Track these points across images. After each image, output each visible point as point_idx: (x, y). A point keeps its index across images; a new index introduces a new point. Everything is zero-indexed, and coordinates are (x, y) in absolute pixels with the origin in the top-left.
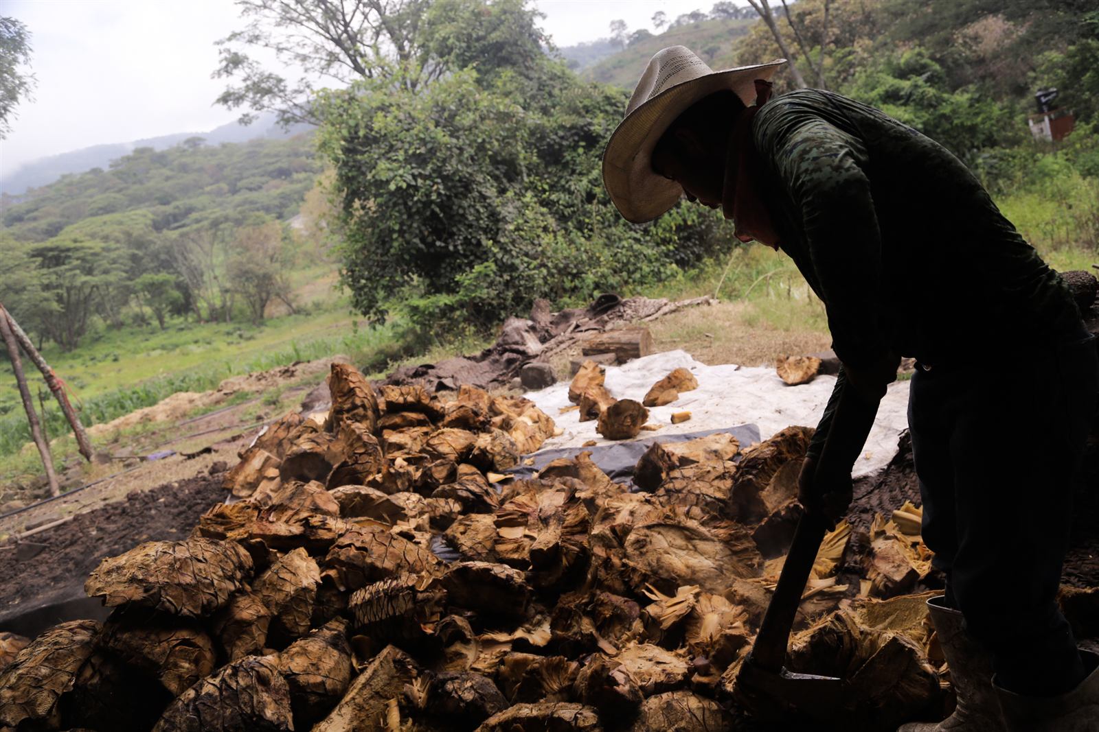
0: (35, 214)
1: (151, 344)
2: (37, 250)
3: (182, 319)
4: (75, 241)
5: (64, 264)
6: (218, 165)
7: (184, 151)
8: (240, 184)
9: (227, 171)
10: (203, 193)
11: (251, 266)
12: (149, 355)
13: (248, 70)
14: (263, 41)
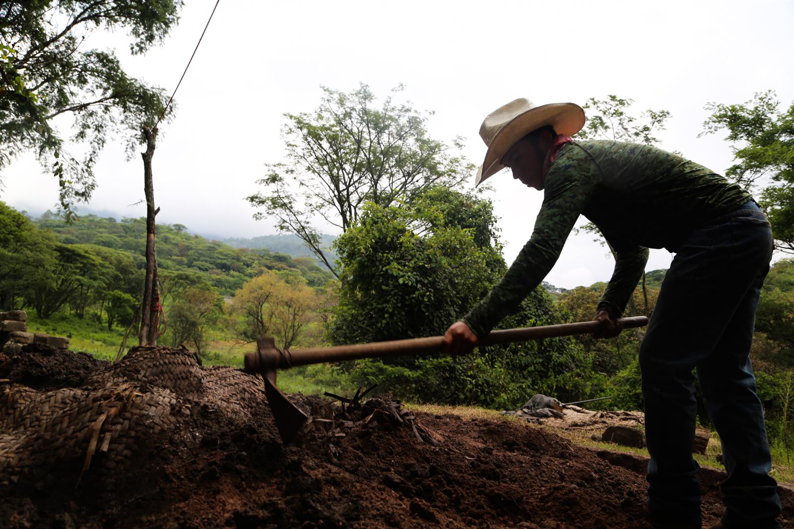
0: (61, 229)
1: (97, 336)
2: (60, 247)
3: (123, 329)
4: (86, 252)
5: (71, 263)
6: (188, 246)
7: (171, 230)
8: (195, 263)
9: (190, 252)
10: (169, 259)
11: (188, 313)
12: (93, 342)
13: (279, 187)
14: (294, 175)
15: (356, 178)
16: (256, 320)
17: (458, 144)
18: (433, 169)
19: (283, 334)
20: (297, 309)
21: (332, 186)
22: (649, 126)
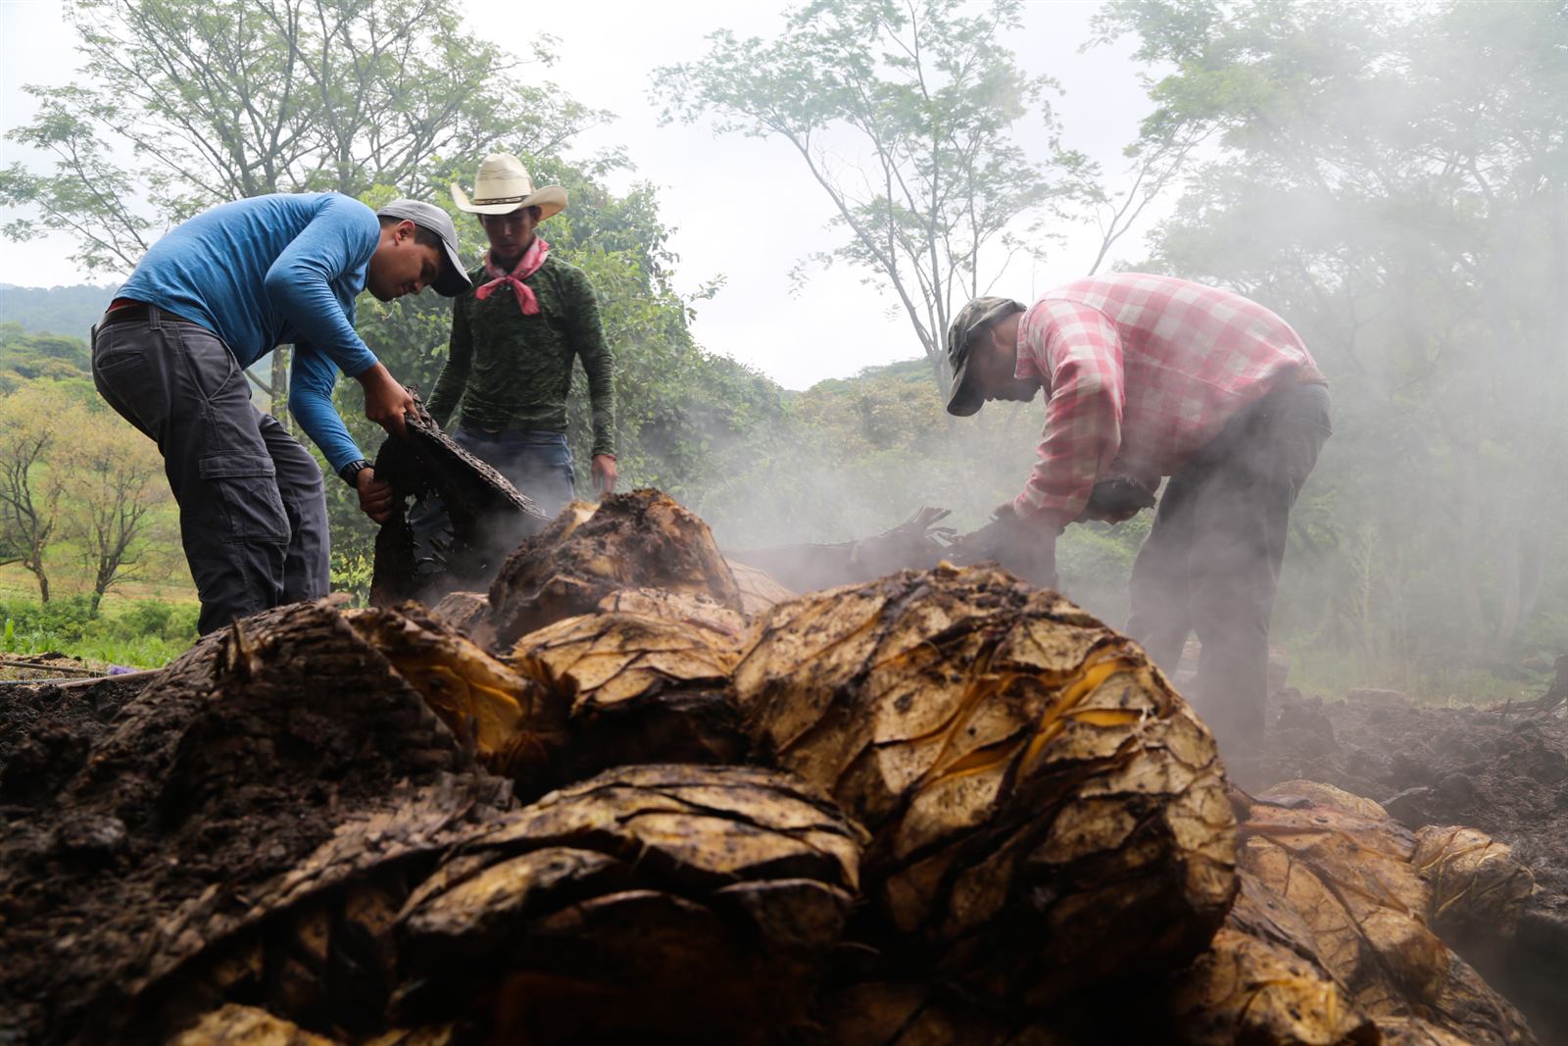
13: (80, 153)
14: (117, 122)
15: (285, 134)
16: (12, 508)
17: (541, 53)
18: (482, 113)
19: (94, 537)
20: (127, 474)
21: (225, 155)
22: (989, 18)
